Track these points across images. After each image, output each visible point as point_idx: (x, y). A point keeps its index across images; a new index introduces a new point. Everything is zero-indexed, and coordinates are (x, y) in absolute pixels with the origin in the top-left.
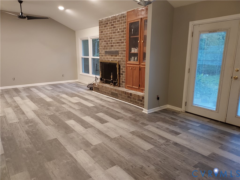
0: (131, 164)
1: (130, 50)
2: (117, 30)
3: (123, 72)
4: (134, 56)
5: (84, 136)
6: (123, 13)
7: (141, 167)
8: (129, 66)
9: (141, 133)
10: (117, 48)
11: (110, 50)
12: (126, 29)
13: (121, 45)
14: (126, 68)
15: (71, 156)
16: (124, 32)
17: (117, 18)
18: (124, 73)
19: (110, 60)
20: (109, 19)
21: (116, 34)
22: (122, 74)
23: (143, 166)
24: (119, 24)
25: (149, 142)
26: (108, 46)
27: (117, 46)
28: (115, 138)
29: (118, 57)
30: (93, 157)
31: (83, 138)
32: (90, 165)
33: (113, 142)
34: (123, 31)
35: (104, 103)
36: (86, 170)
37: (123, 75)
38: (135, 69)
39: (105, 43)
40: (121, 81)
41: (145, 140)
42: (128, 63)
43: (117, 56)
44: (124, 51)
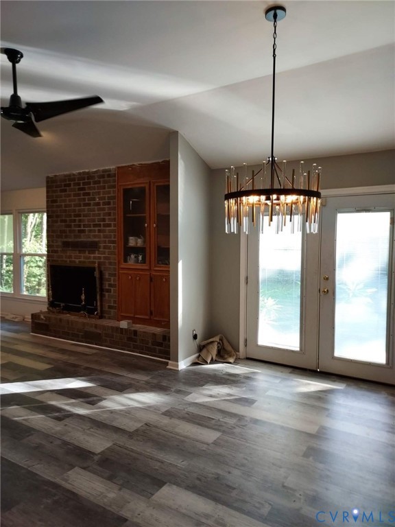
0: (195, 475)
1: (126, 241)
2: (94, 199)
3: (110, 285)
4: (137, 253)
5: (66, 438)
6: (107, 168)
7: (216, 477)
8: (124, 273)
9: (184, 412)
10: (95, 236)
11: (76, 240)
12: (115, 199)
13: (104, 231)
14: (119, 278)
15: (56, 486)
16: (112, 206)
17: (94, 177)
18: (112, 289)
19: (77, 260)
20: (72, 177)
21: (92, 207)
22: (109, 291)
23: (218, 474)
24: (99, 188)
25: (208, 427)
26: (70, 230)
27: (95, 231)
28: (137, 430)
29: (97, 255)
30: (110, 478)
31: (65, 443)
32: (112, 495)
33: (137, 440)
34: (109, 203)
35: (72, 358)
36: (109, 509)
37: (111, 292)
38: (139, 279)
39: (63, 224)
40: (106, 305)
41: (199, 424)
42: (122, 266)
43: (94, 253)
44: (114, 242)
